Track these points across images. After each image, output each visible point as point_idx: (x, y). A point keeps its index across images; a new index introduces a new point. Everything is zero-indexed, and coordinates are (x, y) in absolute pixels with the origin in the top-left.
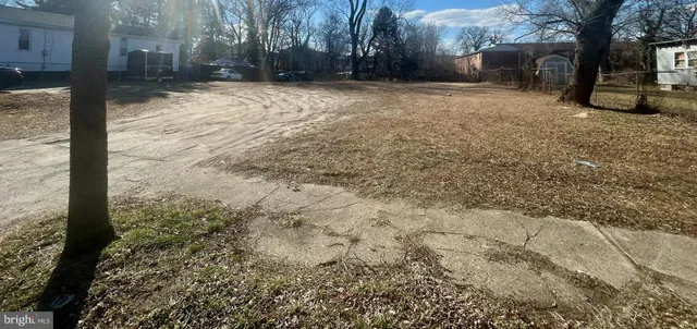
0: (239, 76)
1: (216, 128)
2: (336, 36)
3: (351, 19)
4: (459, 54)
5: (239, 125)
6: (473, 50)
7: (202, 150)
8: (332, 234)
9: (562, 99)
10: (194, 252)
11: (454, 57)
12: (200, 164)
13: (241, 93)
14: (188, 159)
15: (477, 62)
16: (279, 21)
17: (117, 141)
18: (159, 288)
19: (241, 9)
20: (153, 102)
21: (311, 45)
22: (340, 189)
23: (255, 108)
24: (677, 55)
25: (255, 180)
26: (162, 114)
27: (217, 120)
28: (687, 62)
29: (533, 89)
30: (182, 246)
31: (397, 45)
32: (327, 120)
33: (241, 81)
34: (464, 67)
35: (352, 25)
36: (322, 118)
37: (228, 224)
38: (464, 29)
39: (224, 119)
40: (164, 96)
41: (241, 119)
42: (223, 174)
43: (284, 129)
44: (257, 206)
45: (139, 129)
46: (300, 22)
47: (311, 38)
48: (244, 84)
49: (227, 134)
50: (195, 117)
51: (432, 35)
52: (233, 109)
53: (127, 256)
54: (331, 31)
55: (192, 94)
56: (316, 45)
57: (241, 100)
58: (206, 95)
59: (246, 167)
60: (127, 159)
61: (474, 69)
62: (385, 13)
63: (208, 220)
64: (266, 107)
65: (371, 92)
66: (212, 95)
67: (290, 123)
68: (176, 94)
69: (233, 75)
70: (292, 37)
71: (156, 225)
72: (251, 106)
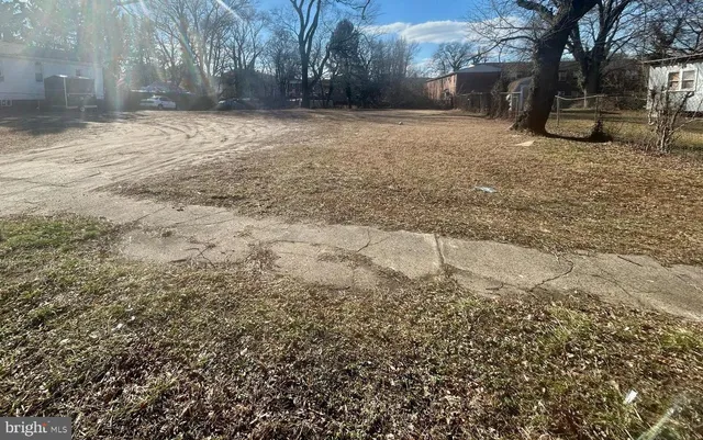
0: (173, 104)
1: (128, 157)
2: (286, 57)
3: (301, 36)
4: (434, 75)
5: (152, 155)
6: (451, 71)
7: (106, 177)
8: (195, 242)
9: (516, 127)
10: (65, 251)
11: (426, 80)
12: (98, 190)
13: (168, 123)
14: (88, 185)
15: (451, 85)
16: (219, 38)
17: (24, 169)
18: (29, 271)
19: (173, 25)
20: (69, 132)
21: (258, 67)
22: (223, 209)
23: (176, 137)
24: (672, 75)
25: (145, 201)
26: (76, 144)
27: (133, 150)
28: (680, 84)
29: (500, 116)
30: (57, 247)
31: (358, 67)
32: (247, 149)
33: (176, 109)
34: (436, 92)
35: (302, 43)
36: (242, 148)
37: (104, 233)
38: (441, 45)
39: (138, 149)
40: (83, 126)
41: (157, 149)
42: (117, 197)
43: (196, 158)
44: (136, 222)
45: (49, 158)
46: (243, 40)
47: (257, 58)
48: (176, 113)
49: (137, 162)
50: (109, 147)
51: (402, 53)
52: (153, 139)
53: (8, 251)
54: (280, 51)
55: (113, 124)
56: (264, 67)
57: (164, 129)
58: (129, 125)
59: (140, 191)
60: (29, 185)
61: (448, 94)
62: (345, 27)
63: (87, 230)
64: (188, 137)
65: (316, 120)
66: (136, 124)
67: (206, 152)
68: (96, 124)
69: (165, 104)
70: (234, 58)
71: (40, 233)
72: (172, 136)
